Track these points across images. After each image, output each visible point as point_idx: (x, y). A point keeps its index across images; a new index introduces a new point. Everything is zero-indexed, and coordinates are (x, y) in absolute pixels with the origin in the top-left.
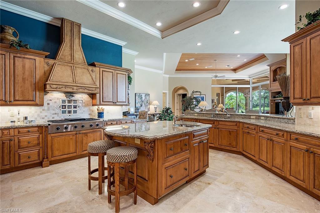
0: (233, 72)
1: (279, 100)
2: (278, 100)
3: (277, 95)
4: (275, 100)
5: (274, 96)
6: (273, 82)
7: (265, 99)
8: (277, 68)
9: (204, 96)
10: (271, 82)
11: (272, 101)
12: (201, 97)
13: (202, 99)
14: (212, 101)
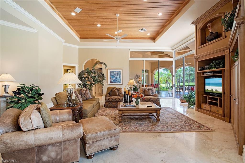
0: (153, 42)
1: (211, 72)
2: (209, 72)
3: (207, 65)
4: (203, 73)
5: (202, 68)
6: (201, 45)
7: (189, 76)
8: (207, 23)
9: (121, 70)
10: (198, 47)
11: (199, 75)
12: (117, 72)
13: (119, 74)
14: (137, 77)
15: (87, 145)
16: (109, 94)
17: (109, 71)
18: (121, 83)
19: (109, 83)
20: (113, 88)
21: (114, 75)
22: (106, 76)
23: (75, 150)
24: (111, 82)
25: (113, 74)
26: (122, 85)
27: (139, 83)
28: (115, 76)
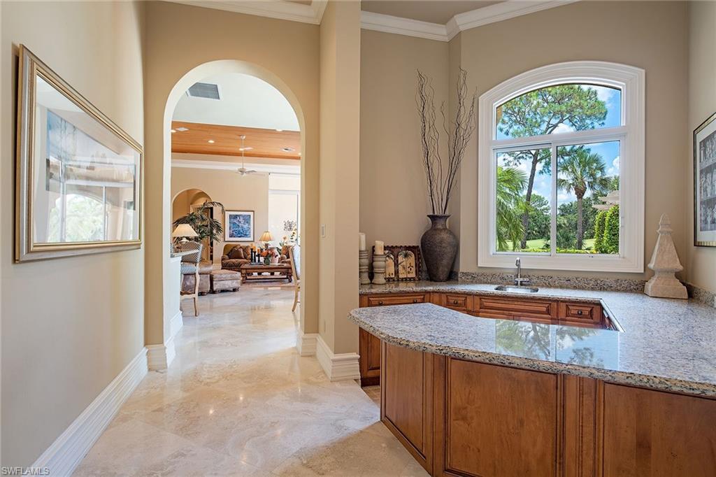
9: (251, 214)
12: (244, 216)
13: (247, 219)
14: (290, 226)
15: (214, 282)
16: (227, 255)
17: (227, 214)
18: (251, 239)
19: (227, 238)
20: (235, 246)
21: (237, 223)
22: (222, 226)
23: (206, 282)
24: (231, 236)
25: (235, 221)
26: (253, 241)
27: (294, 240)
28: (240, 225)
